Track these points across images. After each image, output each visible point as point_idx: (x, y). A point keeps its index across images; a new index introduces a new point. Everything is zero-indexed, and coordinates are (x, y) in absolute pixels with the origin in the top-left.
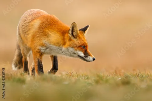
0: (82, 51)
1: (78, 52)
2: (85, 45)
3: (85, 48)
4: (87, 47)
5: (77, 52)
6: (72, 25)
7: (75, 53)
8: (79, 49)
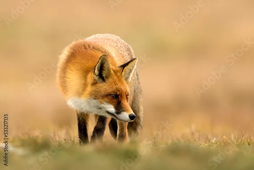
0: (111, 104)
1: (105, 107)
2: (118, 93)
3: (118, 98)
4: (121, 96)
5: (103, 105)
6: (100, 60)
7: (100, 108)
8: (106, 99)
